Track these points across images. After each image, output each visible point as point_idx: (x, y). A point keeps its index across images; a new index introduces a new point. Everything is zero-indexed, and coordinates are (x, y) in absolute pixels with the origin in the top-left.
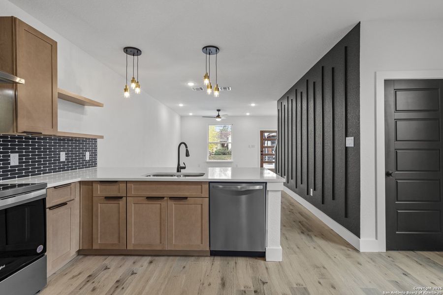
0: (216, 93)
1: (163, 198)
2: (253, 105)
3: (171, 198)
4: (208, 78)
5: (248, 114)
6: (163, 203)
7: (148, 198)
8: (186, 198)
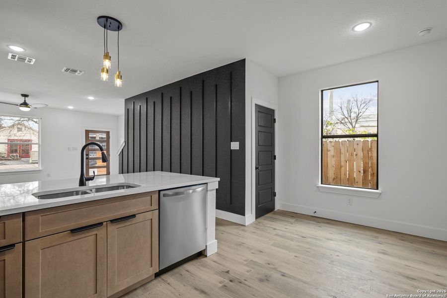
0: (118, 82)
1: (101, 224)
2: (91, 98)
3: (114, 221)
4: (110, 58)
5: (71, 107)
6: (101, 232)
7: (74, 231)
8: (134, 216)
